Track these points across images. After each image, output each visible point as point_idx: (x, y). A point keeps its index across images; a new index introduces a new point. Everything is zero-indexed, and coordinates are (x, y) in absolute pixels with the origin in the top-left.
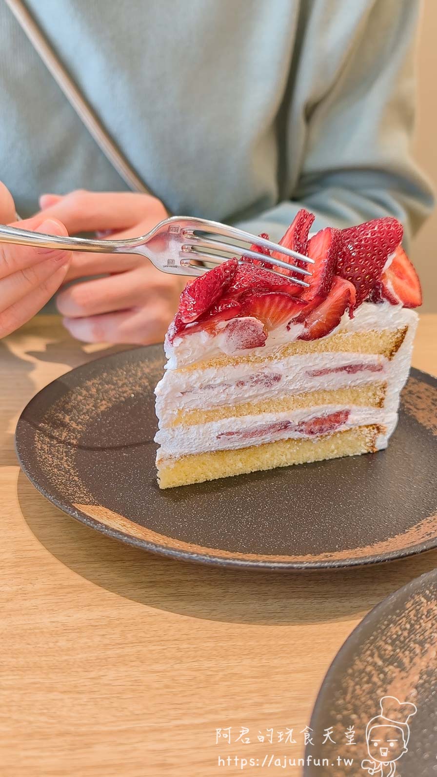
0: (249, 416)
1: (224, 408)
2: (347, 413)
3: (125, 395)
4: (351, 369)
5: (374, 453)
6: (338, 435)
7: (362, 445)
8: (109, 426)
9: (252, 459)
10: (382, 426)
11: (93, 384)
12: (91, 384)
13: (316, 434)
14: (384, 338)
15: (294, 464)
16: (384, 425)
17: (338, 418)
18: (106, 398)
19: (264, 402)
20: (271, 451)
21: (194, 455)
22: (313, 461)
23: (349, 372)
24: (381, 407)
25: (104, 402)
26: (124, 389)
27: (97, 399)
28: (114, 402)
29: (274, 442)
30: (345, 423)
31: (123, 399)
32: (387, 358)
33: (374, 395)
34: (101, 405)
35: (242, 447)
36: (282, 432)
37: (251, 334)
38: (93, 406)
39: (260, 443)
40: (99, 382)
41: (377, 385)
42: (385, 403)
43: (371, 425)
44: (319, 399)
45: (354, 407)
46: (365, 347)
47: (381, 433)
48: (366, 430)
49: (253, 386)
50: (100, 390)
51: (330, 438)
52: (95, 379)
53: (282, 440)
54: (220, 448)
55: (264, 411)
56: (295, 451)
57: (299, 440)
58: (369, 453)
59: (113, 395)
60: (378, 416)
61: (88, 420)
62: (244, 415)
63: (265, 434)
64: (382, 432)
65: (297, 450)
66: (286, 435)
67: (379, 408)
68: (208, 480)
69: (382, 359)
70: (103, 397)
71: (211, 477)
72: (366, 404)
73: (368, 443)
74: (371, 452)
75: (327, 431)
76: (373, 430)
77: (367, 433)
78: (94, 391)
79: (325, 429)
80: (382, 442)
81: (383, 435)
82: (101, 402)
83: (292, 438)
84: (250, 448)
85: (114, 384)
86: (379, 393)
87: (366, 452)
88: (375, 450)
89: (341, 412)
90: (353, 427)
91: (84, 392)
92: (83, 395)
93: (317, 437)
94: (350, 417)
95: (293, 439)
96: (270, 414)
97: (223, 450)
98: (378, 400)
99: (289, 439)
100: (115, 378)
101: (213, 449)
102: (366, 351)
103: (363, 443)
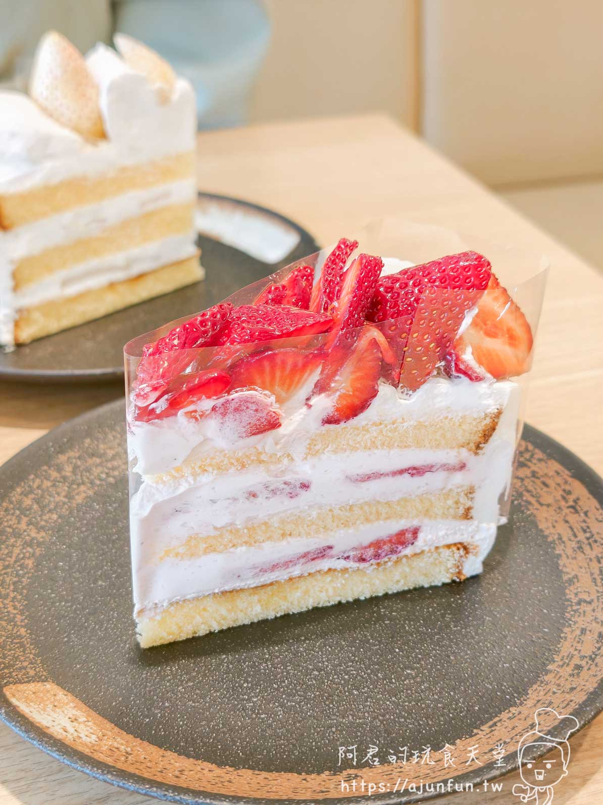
0: (267, 543)
1: (231, 532)
2: (415, 532)
3: (116, 473)
4: (416, 471)
5: (460, 582)
6: (404, 560)
7: (443, 572)
8: (85, 531)
9: (276, 598)
10: (472, 545)
11: (69, 458)
12: (66, 458)
13: (369, 561)
14: (464, 427)
15: (340, 603)
16: (475, 544)
17: (403, 539)
18: (87, 480)
19: (289, 520)
20: (304, 587)
21: (190, 601)
22: (368, 596)
23: (412, 475)
24: (468, 519)
25: (82, 488)
26: (115, 463)
27: (73, 482)
28: (98, 486)
29: (307, 574)
30: (413, 544)
31: (111, 480)
32: (472, 452)
33: (457, 503)
34: (78, 494)
35: (260, 584)
36: (317, 562)
37: (253, 415)
38: (66, 497)
39: (286, 577)
40: (77, 455)
41: (459, 490)
42: (473, 513)
43: (455, 544)
44: (371, 513)
45: (426, 521)
46: (436, 440)
47: (470, 554)
48: (446, 553)
49: (269, 498)
50: (79, 467)
51: (392, 566)
52: (72, 450)
53: (319, 571)
54: (227, 588)
55: (290, 535)
56: (339, 585)
57: (345, 570)
58: (454, 581)
59: (98, 475)
60: (462, 532)
61: (56, 521)
62: (260, 542)
63: (292, 566)
64: (472, 552)
65: (342, 584)
66: (325, 564)
67: (466, 521)
68: (212, 631)
69: (465, 454)
70: (82, 479)
71: (216, 628)
72: (445, 516)
73: (450, 568)
74: (458, 580)
75: (387, 557)
76: (458, 552)
77: (449, 556)
78: (68, 470)
79: (383, 554)
80: (473, 566)
81: (473, 558)
82: (78, 488)
83: (333, 568)
84: (271, 584)
85: (100, 456)
86: (463, 499)
87: (448, 581)
88: (463, 578)
89: (407, 530)
90: (426, 548)
91: (54, 474)
92: (52, 479)
93: (372, 564)
94: (421, 536)
95: (335, 570)
96: (298, 538)
97: (231, 590)
98: (461, 511)
99: (330, 570)
100: (102, 446)
101: (216, 591)
102: (438, 446)
103: (443, 568)
